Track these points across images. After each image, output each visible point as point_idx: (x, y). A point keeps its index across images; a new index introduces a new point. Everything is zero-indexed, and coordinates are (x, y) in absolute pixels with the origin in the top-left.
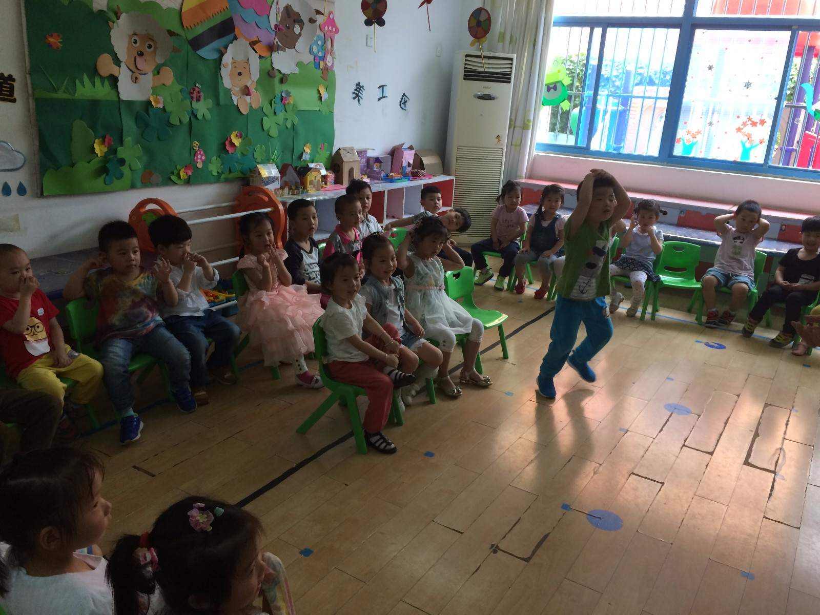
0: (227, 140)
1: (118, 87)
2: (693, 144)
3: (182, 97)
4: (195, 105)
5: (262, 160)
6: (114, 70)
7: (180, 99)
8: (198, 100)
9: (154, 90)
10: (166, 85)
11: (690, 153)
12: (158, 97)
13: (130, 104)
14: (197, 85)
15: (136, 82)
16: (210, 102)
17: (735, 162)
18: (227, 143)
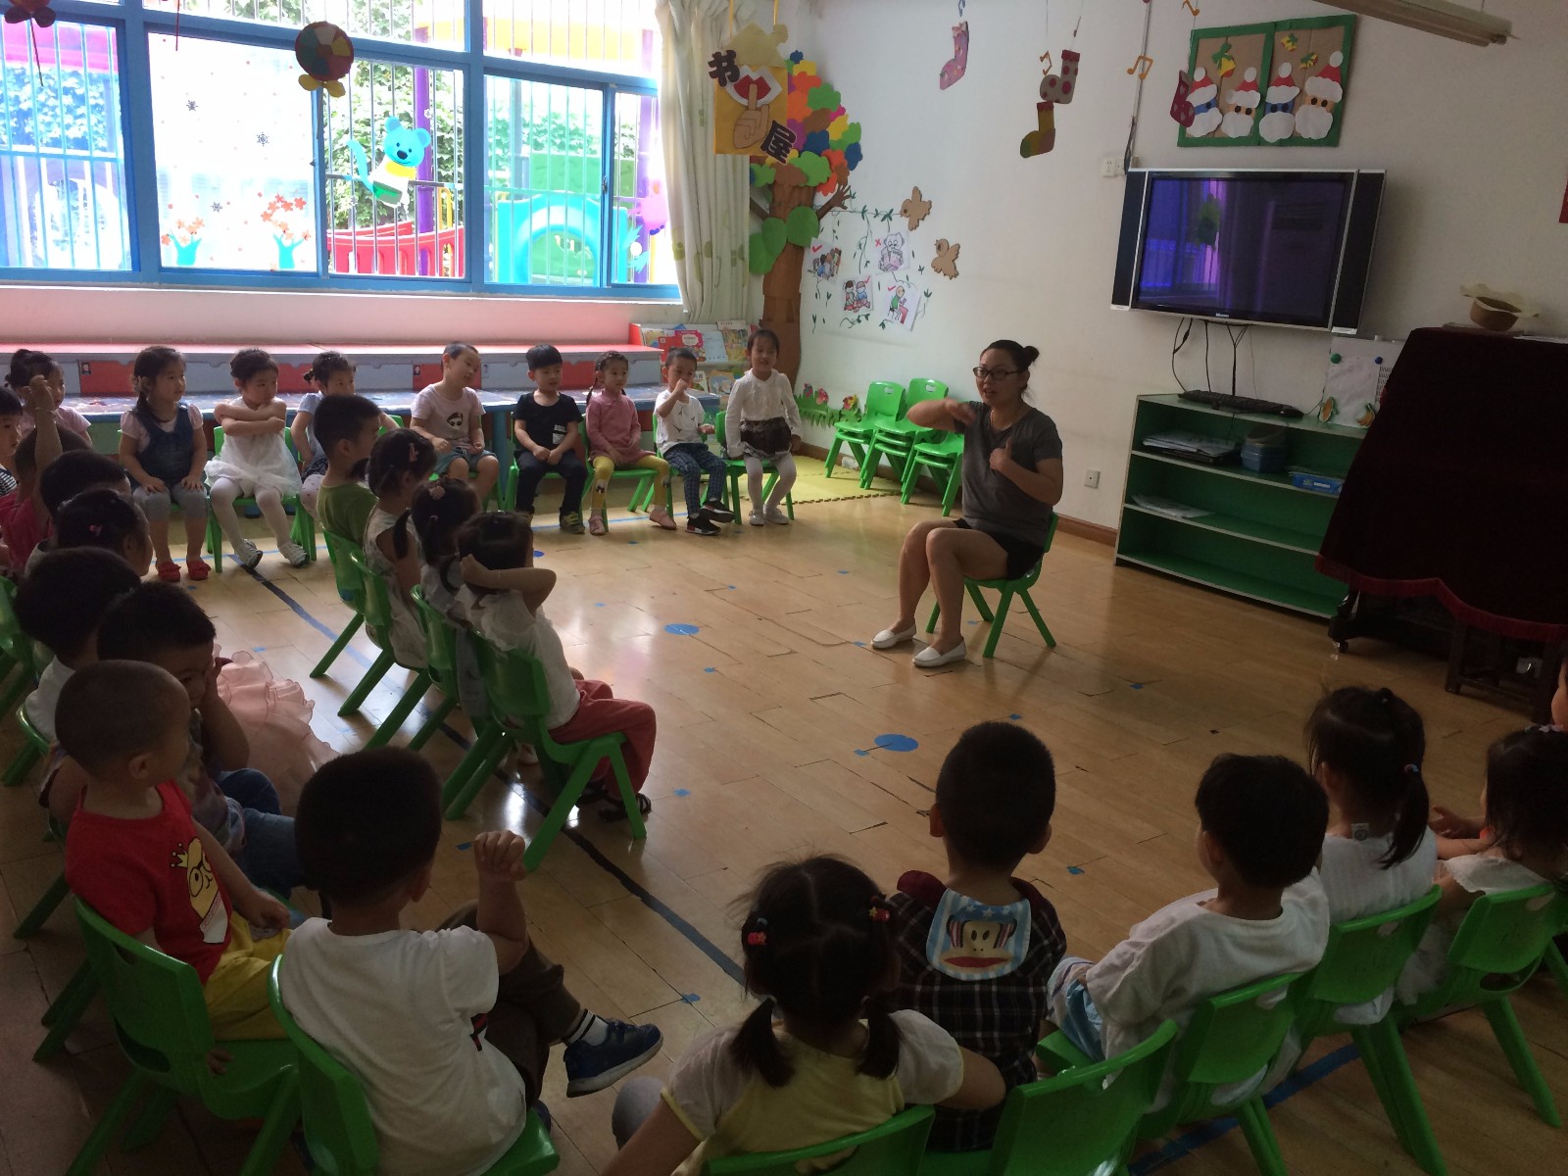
2: (194, 246)
11: (193, 262)
17: (273, 273)
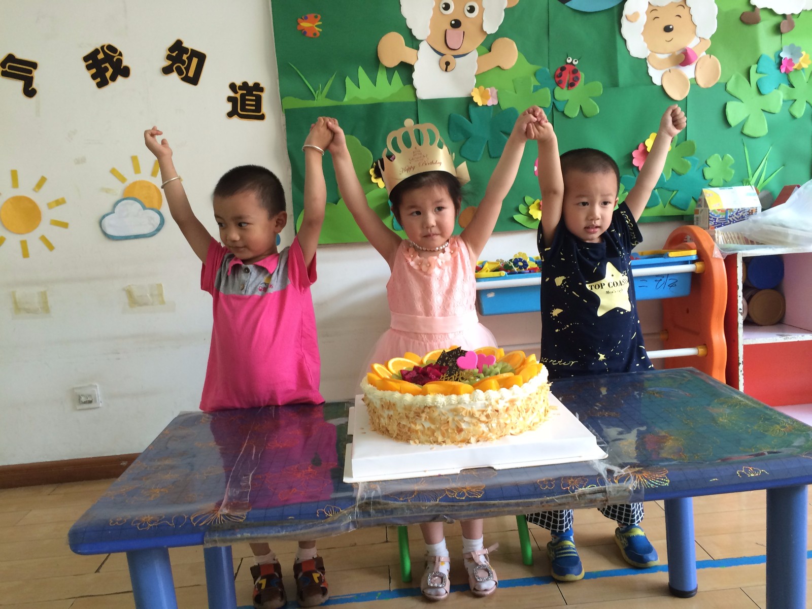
0: (637, 148)
1: (412, 79)
3: (538, 84)
4: (562, 94)
5: (725, 181)
6: (407, 55)
7: (532, 88)
8: (571, 85)
9: (481, 79)
10: (505, 68)
12: (489, 89)
13: (435, 105)
14: (569, 61)
15: (446, 70)
16: (598, 87)
18: (635, 154)
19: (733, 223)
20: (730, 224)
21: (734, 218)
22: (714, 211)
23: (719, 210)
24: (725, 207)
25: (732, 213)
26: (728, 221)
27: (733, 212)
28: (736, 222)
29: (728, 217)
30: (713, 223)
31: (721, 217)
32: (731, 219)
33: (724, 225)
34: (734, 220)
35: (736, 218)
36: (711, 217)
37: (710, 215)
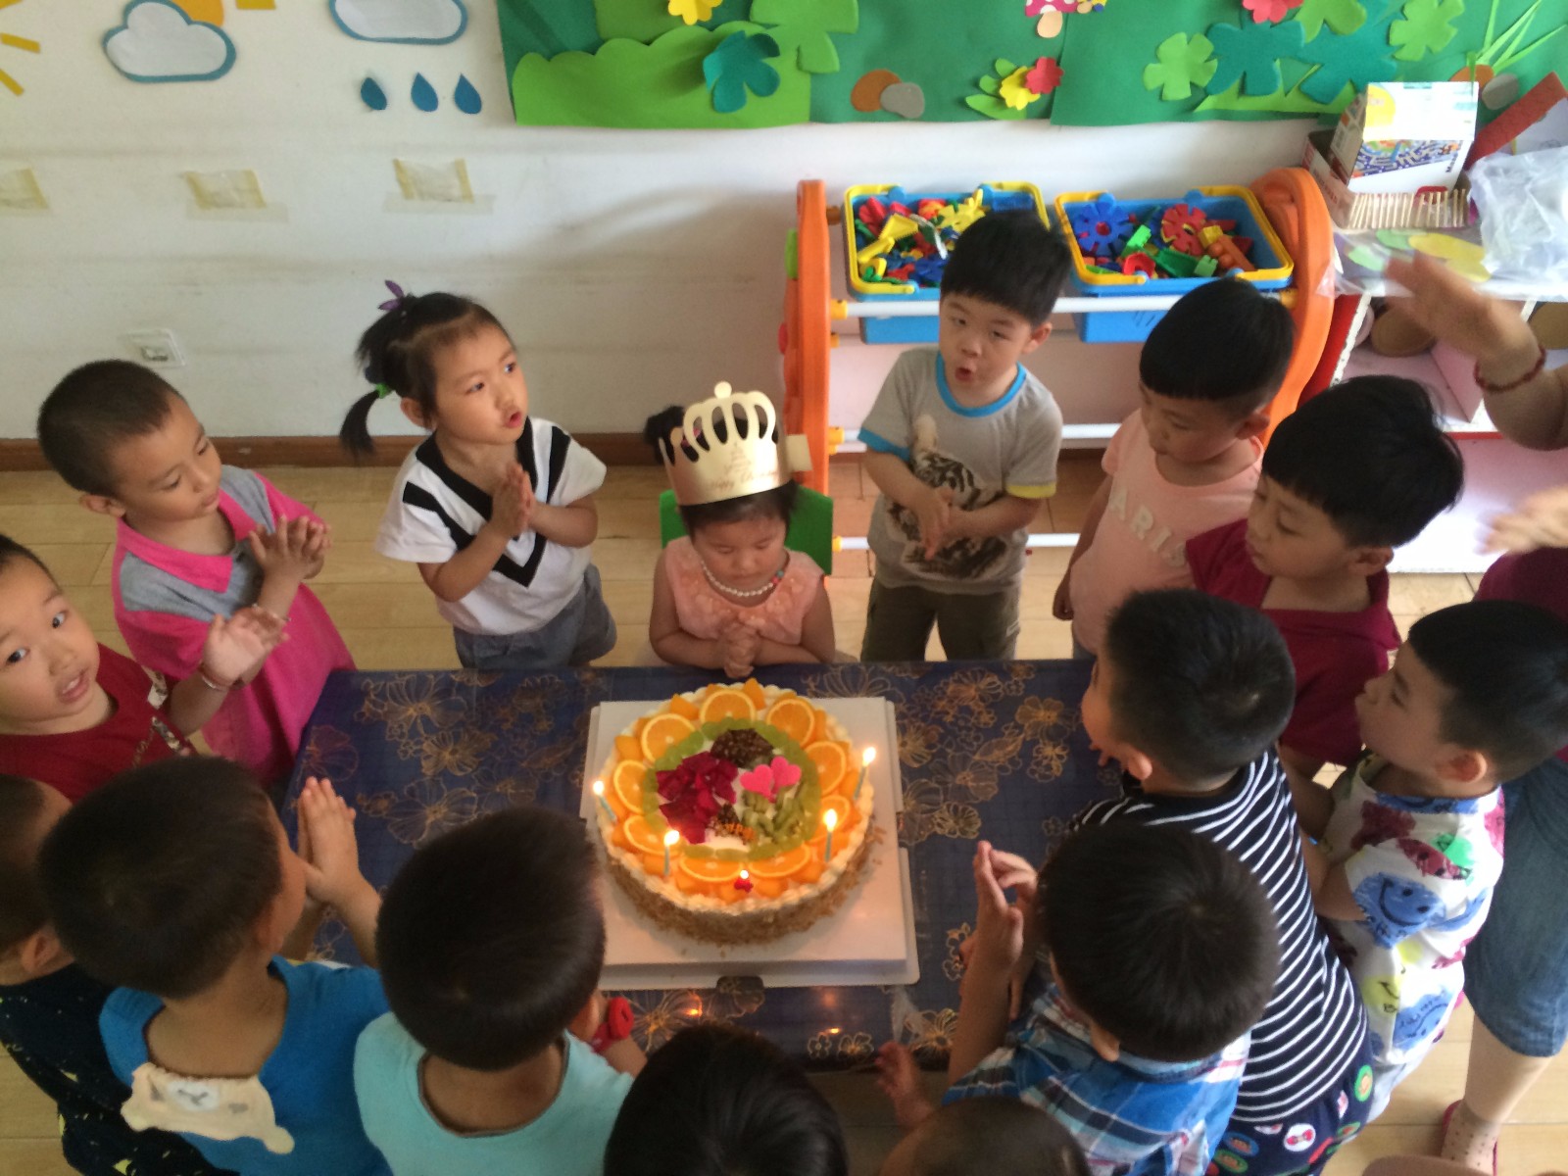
19: (1404, 167)
20: (1397, 169)
21: (1408, 158)
22: (1372, 143)
23: (1382, 142)
24: (1396, 137)
25: (1407, 150)
26: (1395, 165)
27: (1410, 147)
28: (1411, 166)
29: (1397, 158)
30: (1362, 166)
31: (1383, 155)
32: (1401, 161)
33: (1384, 171)
34: (1406, 161)
35: (1413, 159)
36: (1360, 154)
37: (1362, 151)
